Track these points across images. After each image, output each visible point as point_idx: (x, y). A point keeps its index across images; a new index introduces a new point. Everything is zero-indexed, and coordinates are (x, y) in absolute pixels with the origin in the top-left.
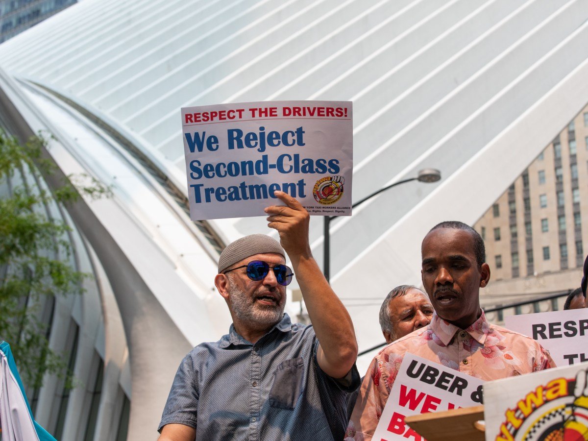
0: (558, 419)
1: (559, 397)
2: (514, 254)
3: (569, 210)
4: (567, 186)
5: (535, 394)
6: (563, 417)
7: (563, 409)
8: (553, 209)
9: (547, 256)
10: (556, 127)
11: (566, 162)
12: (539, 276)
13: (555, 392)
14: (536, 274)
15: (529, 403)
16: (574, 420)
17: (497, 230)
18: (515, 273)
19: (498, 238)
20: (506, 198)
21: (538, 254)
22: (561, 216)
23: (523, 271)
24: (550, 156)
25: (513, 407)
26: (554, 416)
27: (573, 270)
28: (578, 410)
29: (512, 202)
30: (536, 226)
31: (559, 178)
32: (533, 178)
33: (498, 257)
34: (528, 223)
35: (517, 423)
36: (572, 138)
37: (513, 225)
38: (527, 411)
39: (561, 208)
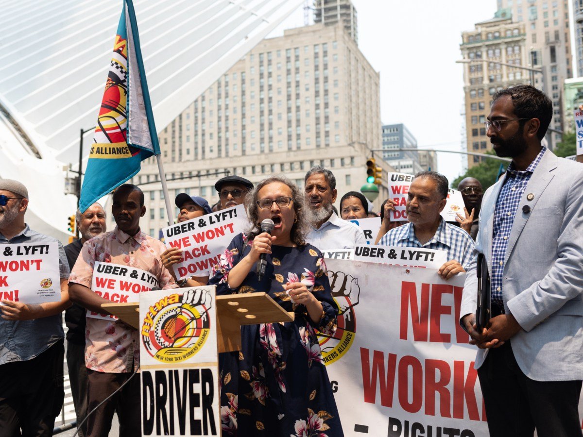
0: (174, 313)
1: (175, 303)
2: (173, 151)
3: (200, 133)
4: (200, 122)
5: (164, 300)
6: (176, 312)
7: (176, 309)
8: (192, 132)
9: (188, 153)
10: (197, 95)
11: (200, 110)
12: (184, 162)
13: (173, 300)
14: (183, 160)
15: (160, 304)
16: (181, 314)
17: (166, 139)
18: (173, 160)
19: (166, 143)
20: (171, 125)
21: (184, 152)
22: (196, 135)
23: (177, 159)
24: (193, 107)
25: (153, 305)
26: (172, 311)
27: (200, 160)
28: (183, 310)
29: (173, 127)
30: (184, 139)
31: (196, 117)
32: (184, 117)
33: (166, 152)
34: (180, 137)
35: (154, 313)
36: (203, 100)
37: (173, 138)
38: (160, 308)
39: (196, 131)
